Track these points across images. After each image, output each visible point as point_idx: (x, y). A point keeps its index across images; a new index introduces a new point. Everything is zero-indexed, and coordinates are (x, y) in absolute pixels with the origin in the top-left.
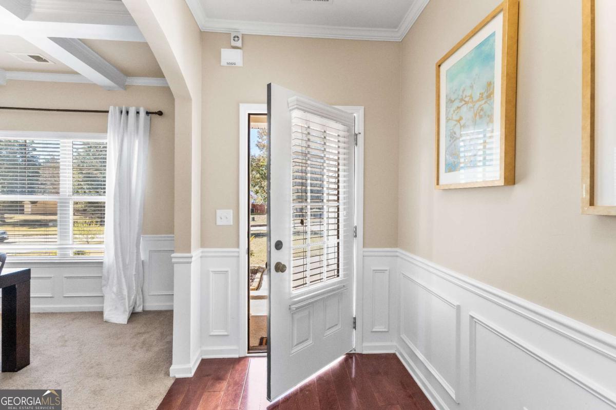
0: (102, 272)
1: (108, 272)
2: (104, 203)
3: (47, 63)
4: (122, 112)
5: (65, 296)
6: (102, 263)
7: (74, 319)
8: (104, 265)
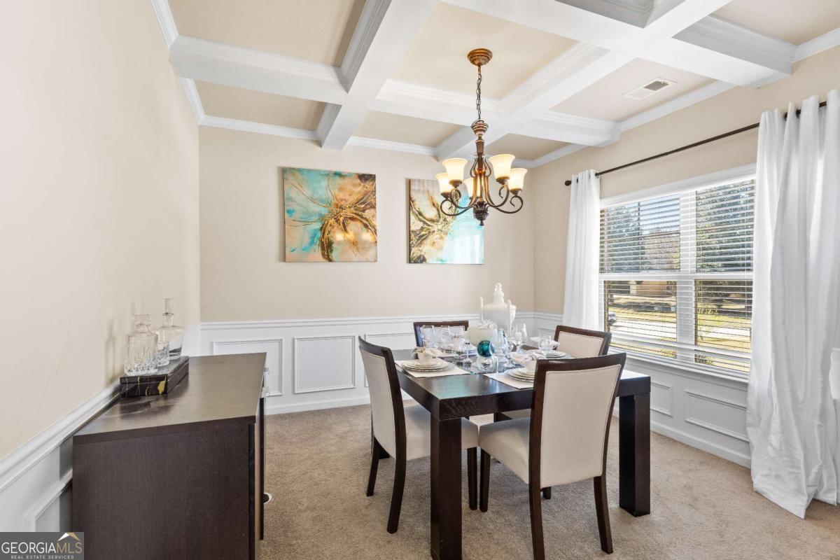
0: (746, 401)
1: (758, 404)
2: (751, 283)
3: (666, 87)
4: (786, 116)
5: (687, 420)
6: (746, 385)
7: (702, 463)
8: (750, 391)
